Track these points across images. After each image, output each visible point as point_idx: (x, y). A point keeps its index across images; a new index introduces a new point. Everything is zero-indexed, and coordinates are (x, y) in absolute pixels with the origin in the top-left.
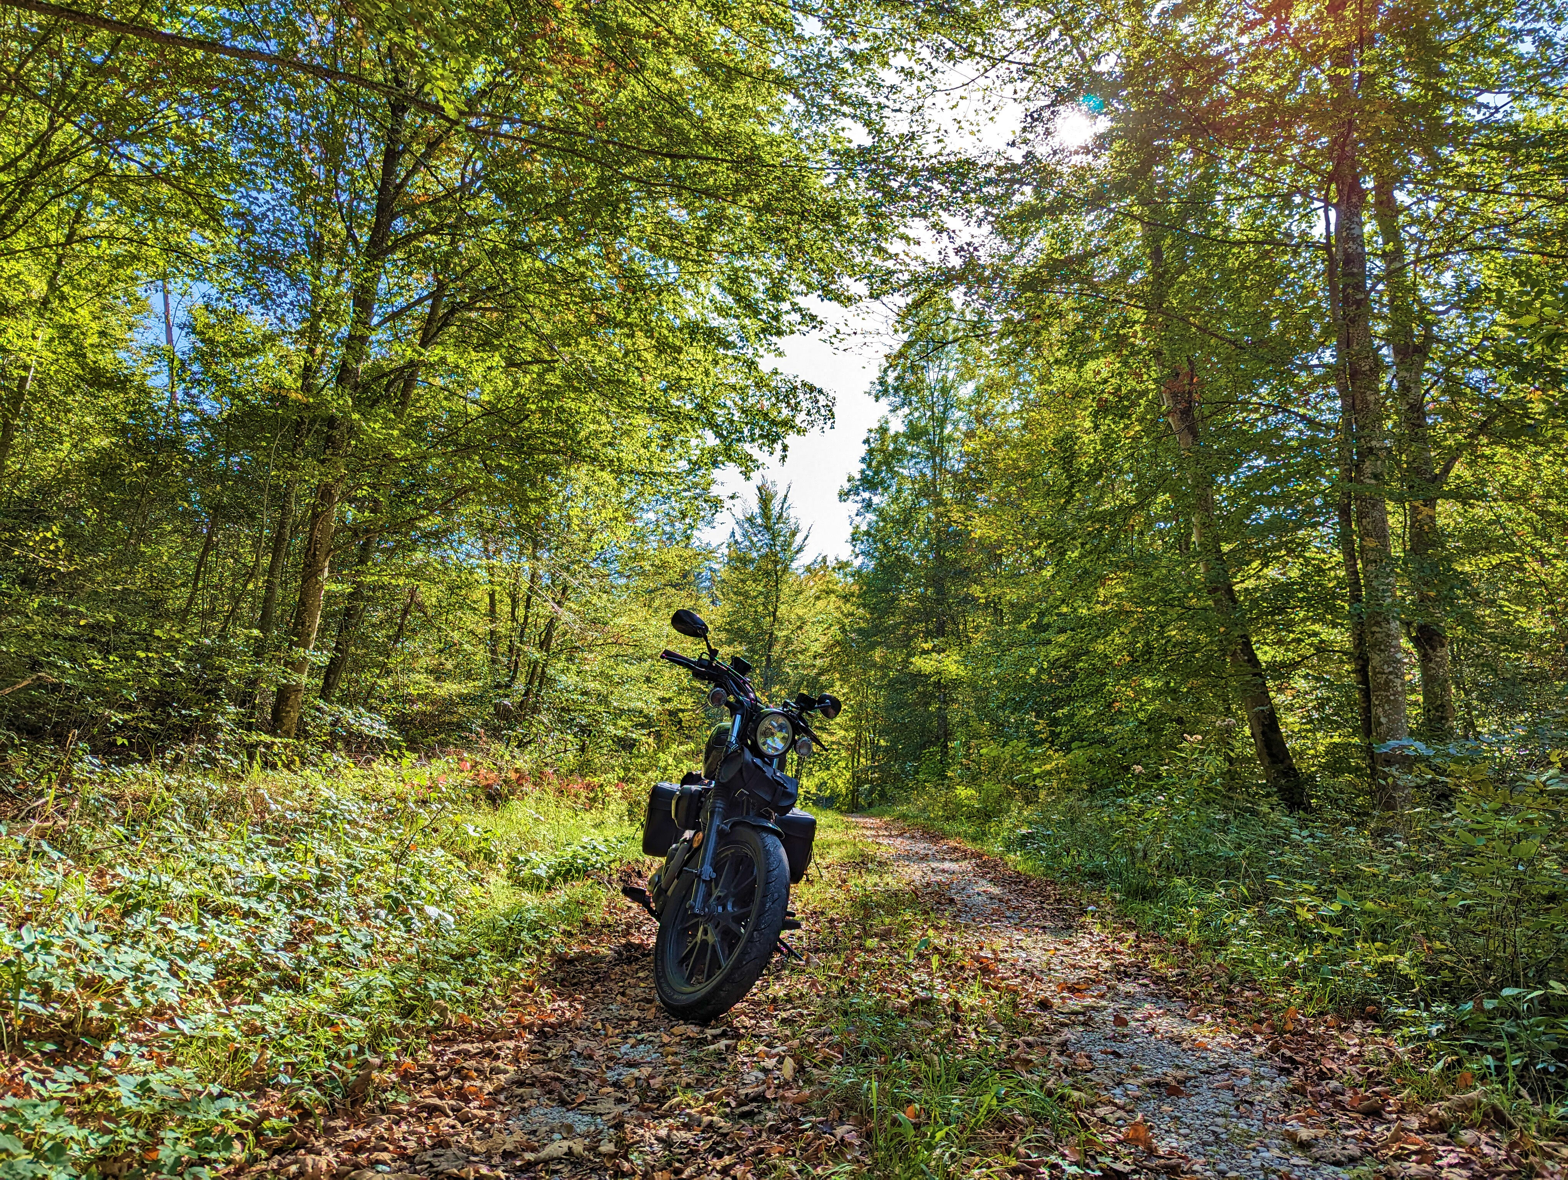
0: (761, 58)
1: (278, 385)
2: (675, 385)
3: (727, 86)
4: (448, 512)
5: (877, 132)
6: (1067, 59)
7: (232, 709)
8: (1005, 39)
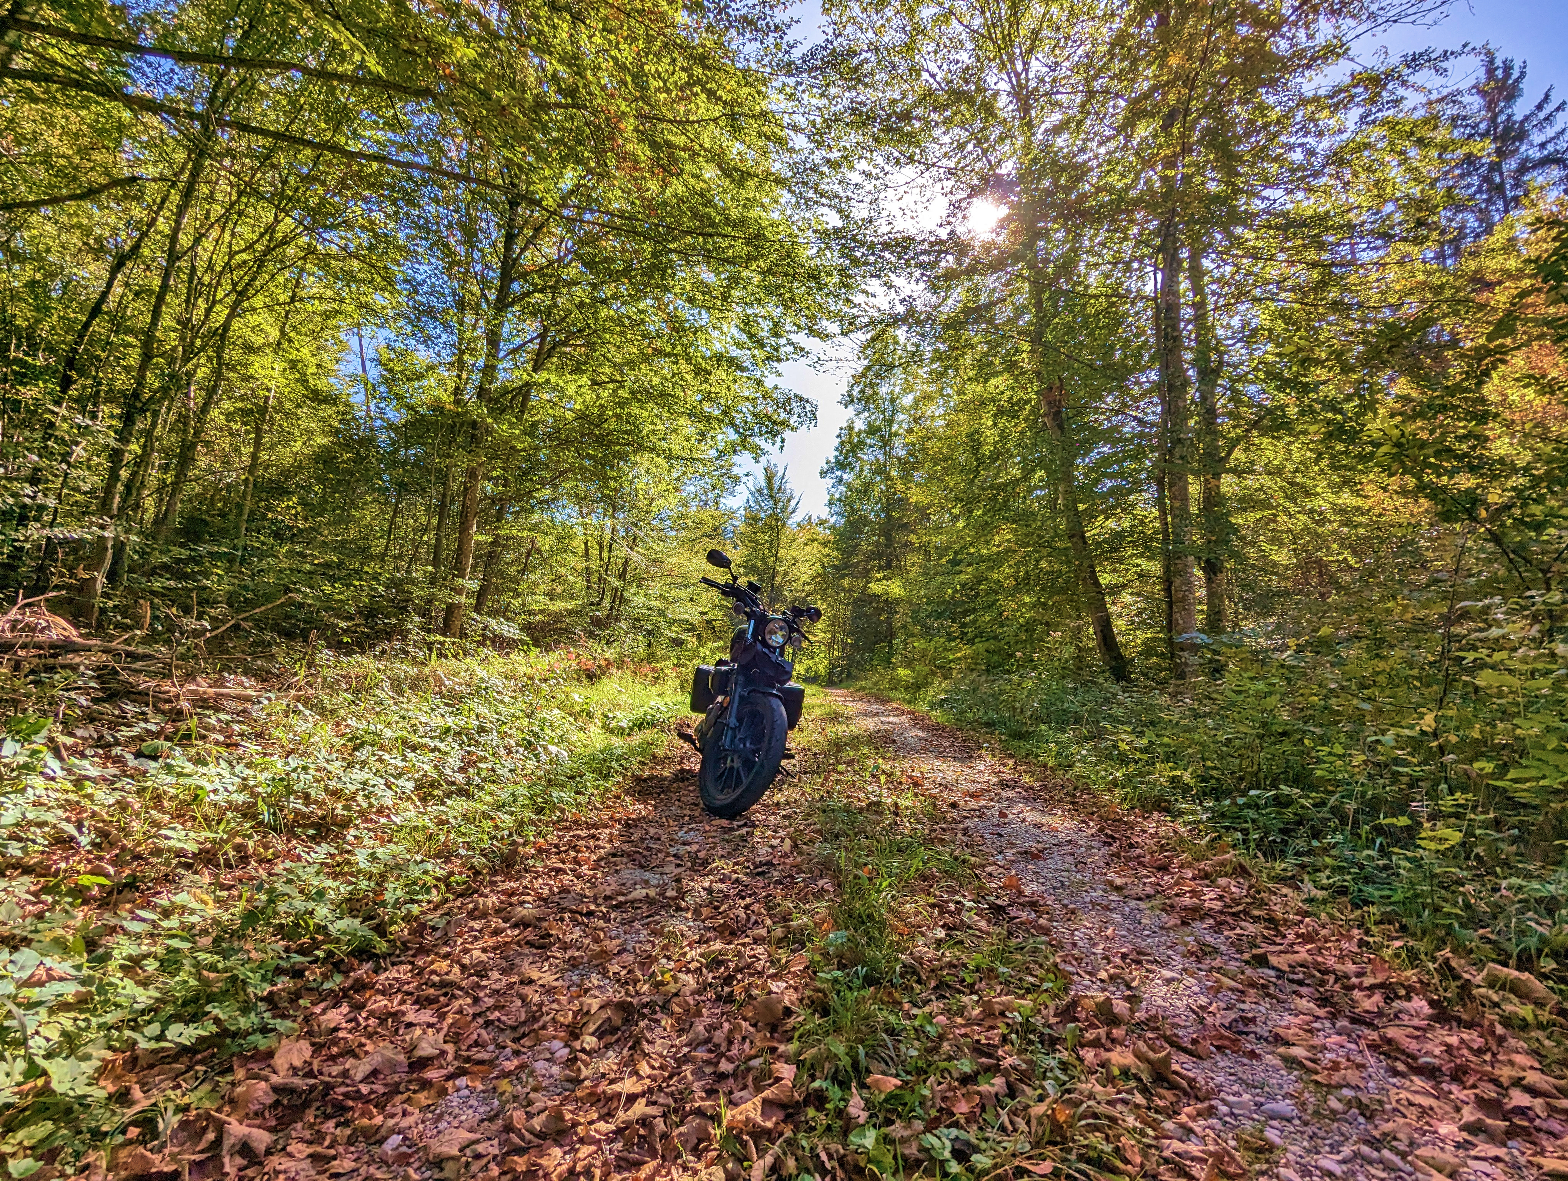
0: (765, 164)
1: (438, 399)
2: (708, 397)
3: (741, 184)
4: (555, 487)
5: (845, 216)
6: (979, 165)
7: (417, 619)
8: (934, 151)
